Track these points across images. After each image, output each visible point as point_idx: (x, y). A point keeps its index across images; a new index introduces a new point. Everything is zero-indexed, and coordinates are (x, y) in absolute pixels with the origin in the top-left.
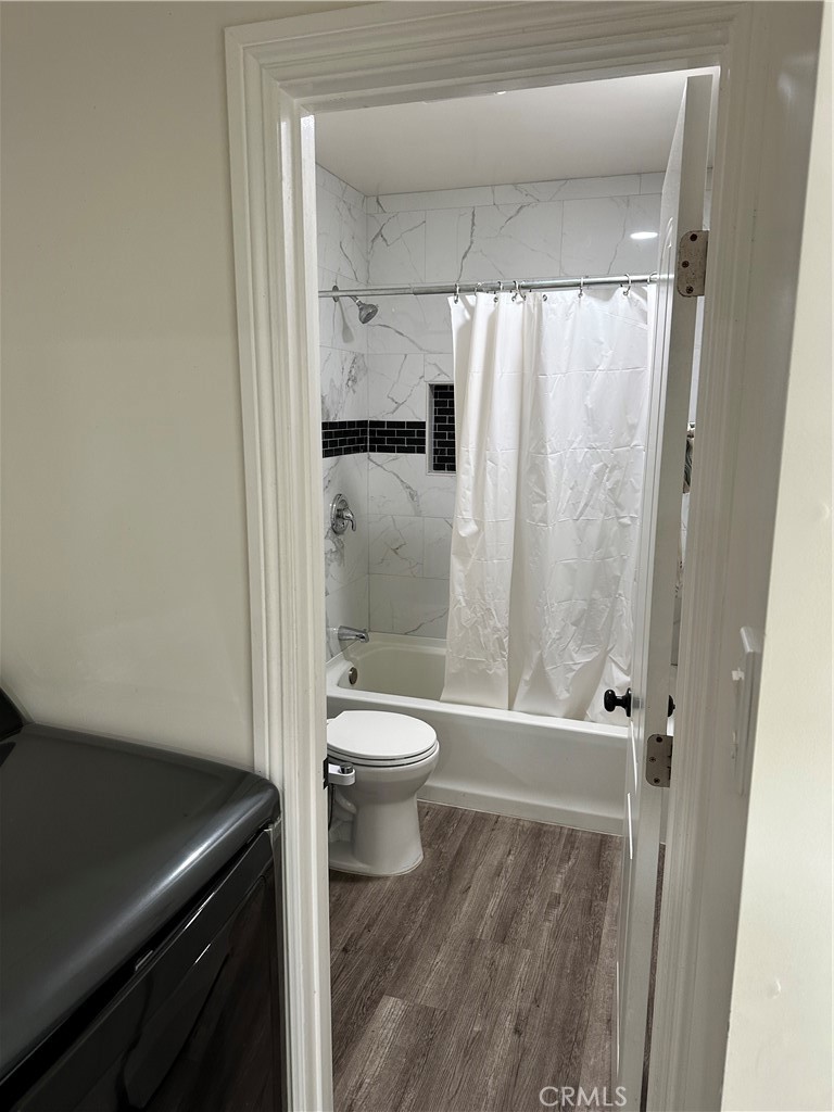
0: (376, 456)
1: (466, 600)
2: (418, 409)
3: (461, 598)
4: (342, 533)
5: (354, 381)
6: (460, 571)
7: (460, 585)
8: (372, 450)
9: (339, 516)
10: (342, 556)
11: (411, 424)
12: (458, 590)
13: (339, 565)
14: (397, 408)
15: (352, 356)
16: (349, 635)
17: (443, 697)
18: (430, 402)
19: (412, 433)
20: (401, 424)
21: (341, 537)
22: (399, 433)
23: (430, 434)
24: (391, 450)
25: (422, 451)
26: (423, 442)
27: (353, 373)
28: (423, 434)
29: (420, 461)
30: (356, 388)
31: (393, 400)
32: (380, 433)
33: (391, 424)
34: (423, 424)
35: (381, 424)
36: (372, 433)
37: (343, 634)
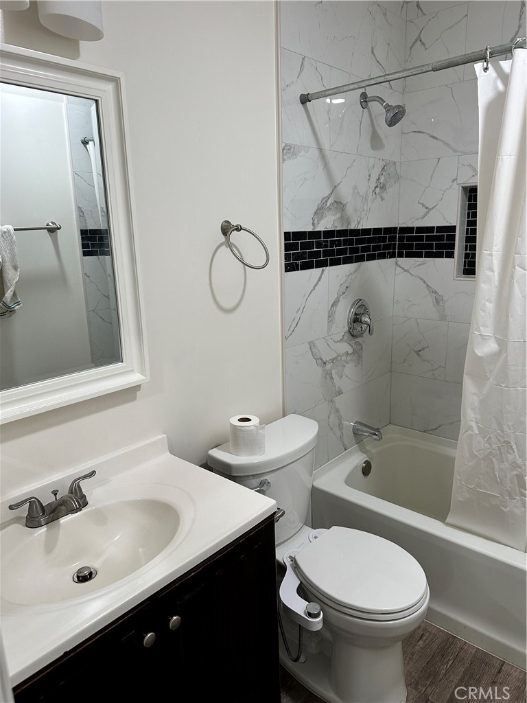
0: (404, 262)
1: (479, 428)
2: (449, 214)
3: (473, 424)
4: (361, 335)
5: (383, 188)
6: (475, 394)
7: (473, 409)
8: (400, 255)
9: (356, 320)
10: (360, 357)
11: (440, 229)
12: (470, 415)
13: (356, 366)
14: (426, 214)
15: (382, 164)
16: (362, 431)
17: (448, 520)
18: (462, 206)
19: (441, 238)
20: (430, 229)
21: (359, 340)
22: (429, 238)
23: (460, 237)
24: (419, 255)
25: (451, 255)
26: (453, 246)
27: (382, 180)
28: (453, 238)
29: (447, 267)
30: (384, 195)
31: (423, 205)
32: (409, 239)
33: (420, 229)
34: (453, 229)
35: (410, 230)
36: (401, 239)
37: (358, 430)
